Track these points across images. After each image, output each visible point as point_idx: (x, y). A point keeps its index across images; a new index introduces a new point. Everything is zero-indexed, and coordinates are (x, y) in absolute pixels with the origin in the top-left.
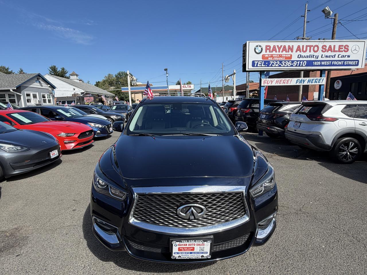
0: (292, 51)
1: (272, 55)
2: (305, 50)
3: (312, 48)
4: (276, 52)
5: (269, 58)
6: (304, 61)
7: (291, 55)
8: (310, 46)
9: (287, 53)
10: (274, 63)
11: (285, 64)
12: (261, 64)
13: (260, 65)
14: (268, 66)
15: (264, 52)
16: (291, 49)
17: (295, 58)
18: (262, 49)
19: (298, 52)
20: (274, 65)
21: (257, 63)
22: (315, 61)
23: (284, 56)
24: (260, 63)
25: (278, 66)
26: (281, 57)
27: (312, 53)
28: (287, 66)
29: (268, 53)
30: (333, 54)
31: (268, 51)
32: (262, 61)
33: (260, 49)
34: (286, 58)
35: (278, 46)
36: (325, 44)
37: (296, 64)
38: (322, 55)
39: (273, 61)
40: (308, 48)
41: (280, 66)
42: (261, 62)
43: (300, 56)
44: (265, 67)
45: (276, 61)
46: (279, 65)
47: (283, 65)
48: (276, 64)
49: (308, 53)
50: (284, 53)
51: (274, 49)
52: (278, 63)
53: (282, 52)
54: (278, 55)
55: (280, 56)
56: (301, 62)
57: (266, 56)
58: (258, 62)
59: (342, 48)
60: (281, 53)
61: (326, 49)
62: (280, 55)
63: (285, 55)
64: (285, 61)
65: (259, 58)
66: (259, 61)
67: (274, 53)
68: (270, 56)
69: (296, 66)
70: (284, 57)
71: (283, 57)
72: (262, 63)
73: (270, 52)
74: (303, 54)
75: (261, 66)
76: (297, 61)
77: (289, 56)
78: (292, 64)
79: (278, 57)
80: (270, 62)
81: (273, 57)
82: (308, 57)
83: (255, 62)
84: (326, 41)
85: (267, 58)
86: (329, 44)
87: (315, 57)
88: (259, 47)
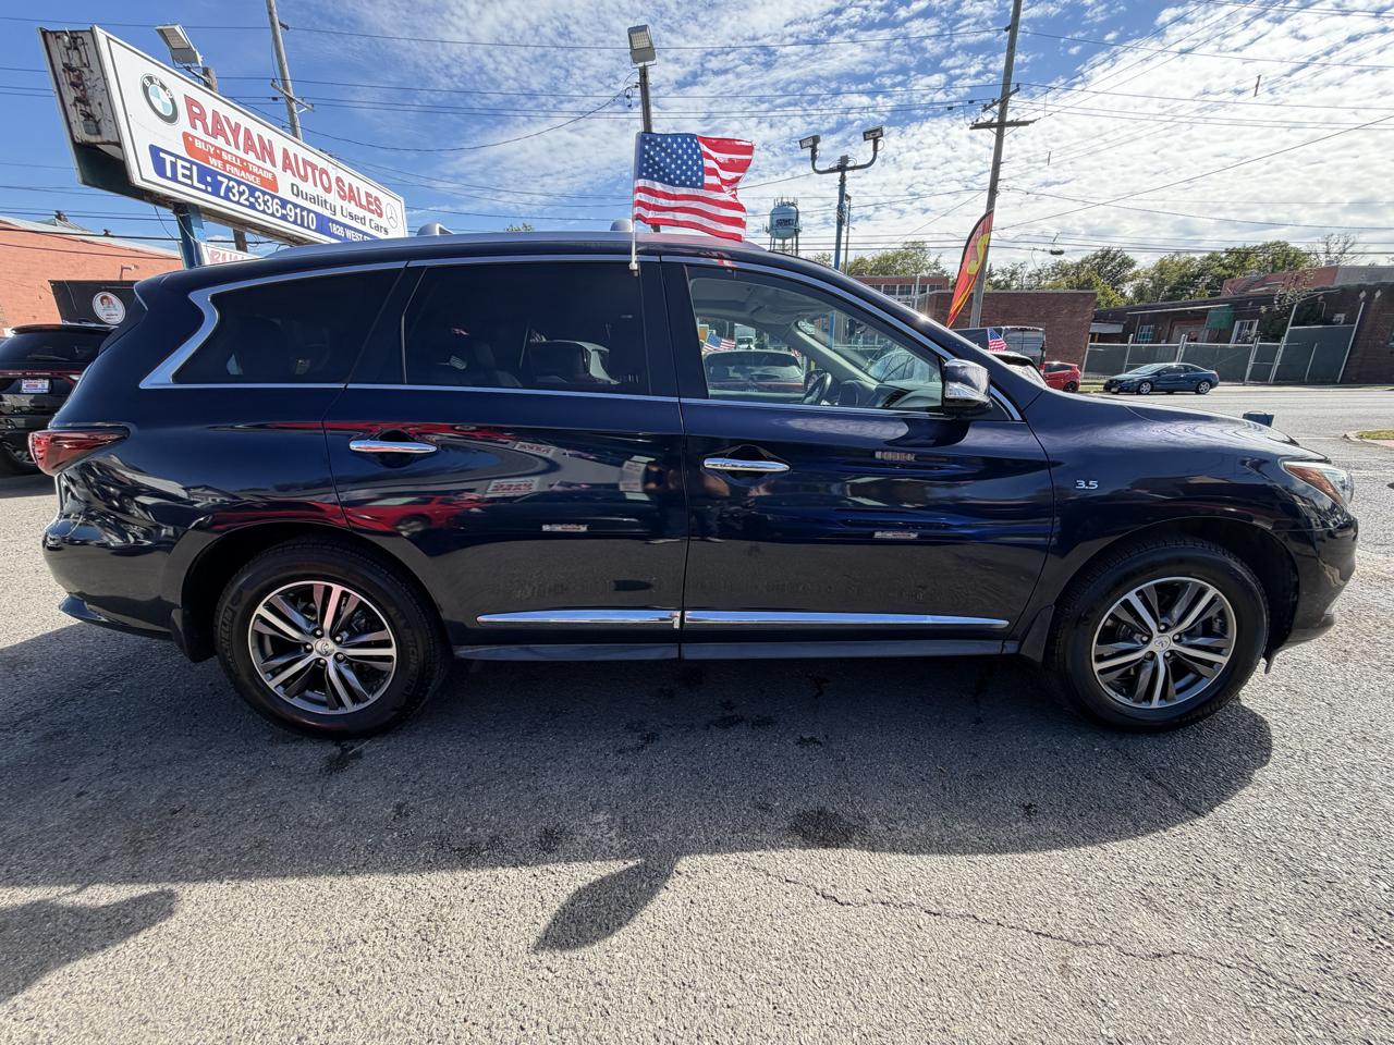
0: (274, 164)
1: (216, 148)
2: (302, 173)
3: (317, 173)
4: (228, 143)
5: (212, 161)
6: (309, 211)
7: (274, 177)
8: (314, 167)
9: (260, 163)
10: (233, 187)
11: (265, 202)
12: (188, 173)
13: (184, 175)
14: (216, 193)
15: (184, 123)
16: (266, 151)
17: (284, 192)
18: (172, 100)
19: (289, 172)
20: (234, 195)
21: (174, 165)
22: (332, 221)
23: (255, 170)
24: (183, 167)
25: (247, 203)
26: (246, 169)
27: (319, 191)
28: (273, 215)
29: (199, 133)
30: (361, 213)
31: (198, 123)
32: (192, 163)
33: (165, 97)
34: (264, 181)
35: (227, 120)
36: (342, 174)
37: (293, 214)
38: (342, 207)
39: (230, 179)
40: (309, 170)
41: (252, 206)
42: (188, 165)
43: (297, 192)
44: (206, 191)
45: (238, 183)
46: (247, 200)
47: (260, 205)
48: (240, 193)
49: (308, 187)
50: (251, 157)
51: (217, 131)
52: (244, 191)
53: (246, 151)
54: (237, 157)
55: (245, 166)
56: (305, 214)
57: (199, 145)
58: (173, 159)
59: (372, 204)
60: (240, 153)
61: (344, 192)
62: (242, 161)
63: (259, 167)
64: (264, 193)
65: (171, 139)
66: (177, 157)
67: (220, 142)
68: (212, 150)
69: (295, 222)
70: (255, 174)
71: (251, 173)
72: (190, 170)
73: (206, 132)
74: (303, 187)
75: (189, 182)
76: (296, 206)
77: (269, 176)
78: (284, 212)
79: (241, 169)
80: (219, 178)
81: (225, 162)
82: (314, 200)
83: (162, 155)
84: (340, 164)
85: (205, 156)
86: (348, 179)
87: (328, 206)
88: (161, 90)
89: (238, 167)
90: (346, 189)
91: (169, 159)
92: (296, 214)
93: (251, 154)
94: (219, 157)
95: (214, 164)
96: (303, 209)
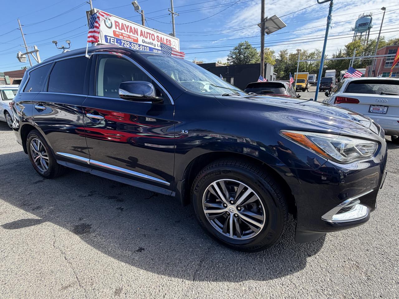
0: (138, 35)
1: (122, 33)
2: (146, 36)
3: (151, 35)
4: (125, 31)
5: (120, 37)
6: (147, 47)
7: (137, 38)
8: (150, 34)
9: (134, 35)
10: (125, 43)
11: (134, 46)
12: (113, 41)
13: (113, 42)
15: (114, 28)
16: (136, 32)
17: (140, 42)
18: (111, 23)
19: (142, 36)
20: (125, 45)
21: (110, 39)
22: (154, 49)
23: (132, 37)
24: (113, 39)
26: (129, 38)
27: (151, 41)
28: (136, 49)
29: (118, 30)
31: (118, 27)
32: (115, 38)
33: (109, 22)
34: (134, 40)
35: (125, 25)
36: (158, 34)
37: (142, 48)
38: (158, 44)
39: (124, 41)
40: (148, 35)
42: (114, 39)
43: (144, 42)
45: (127, 41)
46: (129, 46)
47: (132, 47)
48: (127, 44)
49: (147, 40)
50: (131, 34)
51: (123, 28)
52: (128, 43)
53: (130, 33)
54: (127, 35)
56: (146, 48)
57: (117, 33)
58: (110, 38)
59: (168, 42)
60: (128, 34)
61: (159, 40)
62: (128, 35)
63: (133, 36)
64: (134, 43)
65: (110, 33)
66: (111, 37)
67: (123, 31)
68: (120, 34)
70: (132, 39)
71: (131, 38)
72: (114, 40)
73: (119, 29)
74: (146, 40)
76: (143, 46)
77: (136, 38)
78: (139, 48)
79: (128, 38)
80: (122, 41)
81: (124, 36)
82: (149, 43)
83: (107, 37)
84: (158, 32)
85: (118, 36)
86: (160, 36)
87: (153, 45)
88: (109, 20)
89: (127, 37)
90: (160, 39)
91: (109, 38)
92: (143, 48)
93: (131, 33)
94: (122, 35)
95: (121, 37)
96: (145, 46)
